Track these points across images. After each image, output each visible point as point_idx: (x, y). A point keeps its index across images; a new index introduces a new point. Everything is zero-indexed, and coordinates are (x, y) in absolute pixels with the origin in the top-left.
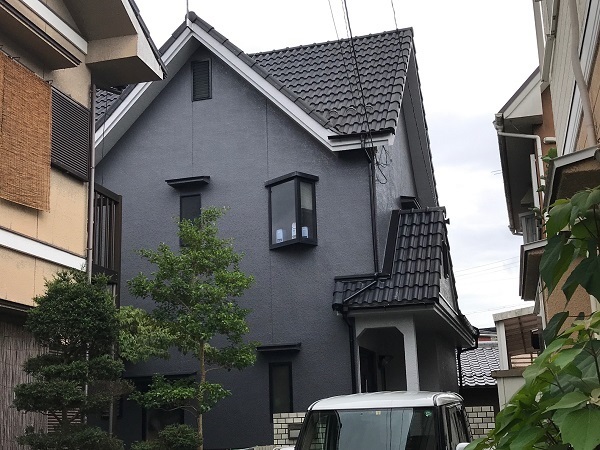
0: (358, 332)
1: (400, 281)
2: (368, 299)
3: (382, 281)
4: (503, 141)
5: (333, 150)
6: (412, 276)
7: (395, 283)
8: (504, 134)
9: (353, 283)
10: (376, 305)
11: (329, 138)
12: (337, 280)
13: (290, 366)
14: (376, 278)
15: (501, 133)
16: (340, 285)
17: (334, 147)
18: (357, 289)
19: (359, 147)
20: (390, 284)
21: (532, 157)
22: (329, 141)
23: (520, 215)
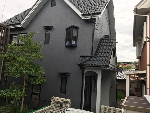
0: (85, 72)
1: (98, 58)
2: (88, 63)
3: (93, 58)
4: (135, 17)
5: (83, 19)
6: (102, 57)
7: (97, 59)
8: (136, 15)
9: (85, 58)
10: (90, 65)
11: (82, 15)
12: (81, 56)
13: (66, 79)
14: (91, 57)
15: (135, 14)
16: (81, 58)
17: (83, 18)
18: (86, 60)
19: (90, 18)
20: (95, 59)
21: (145, 23)
22: (82, 16)
23: (136, 42)
